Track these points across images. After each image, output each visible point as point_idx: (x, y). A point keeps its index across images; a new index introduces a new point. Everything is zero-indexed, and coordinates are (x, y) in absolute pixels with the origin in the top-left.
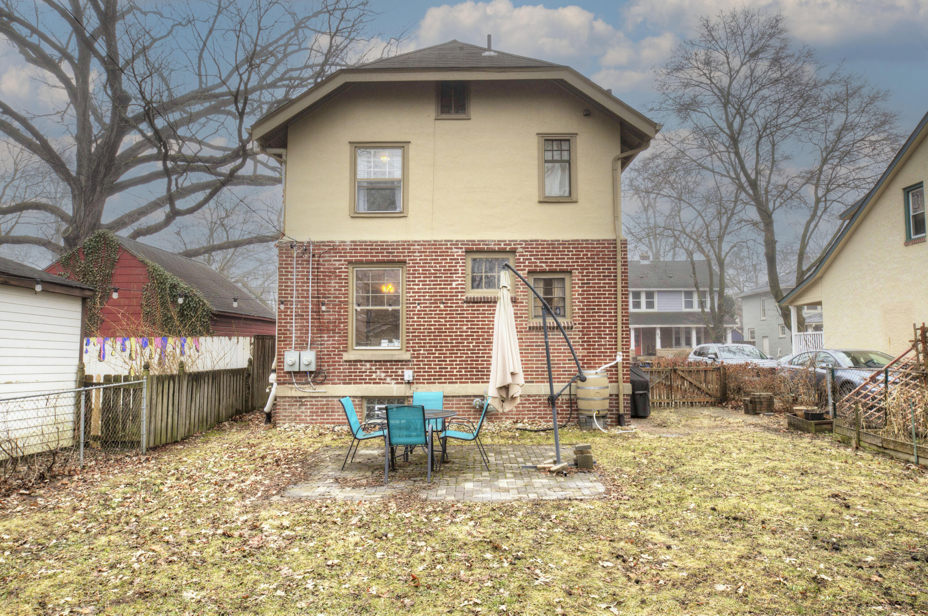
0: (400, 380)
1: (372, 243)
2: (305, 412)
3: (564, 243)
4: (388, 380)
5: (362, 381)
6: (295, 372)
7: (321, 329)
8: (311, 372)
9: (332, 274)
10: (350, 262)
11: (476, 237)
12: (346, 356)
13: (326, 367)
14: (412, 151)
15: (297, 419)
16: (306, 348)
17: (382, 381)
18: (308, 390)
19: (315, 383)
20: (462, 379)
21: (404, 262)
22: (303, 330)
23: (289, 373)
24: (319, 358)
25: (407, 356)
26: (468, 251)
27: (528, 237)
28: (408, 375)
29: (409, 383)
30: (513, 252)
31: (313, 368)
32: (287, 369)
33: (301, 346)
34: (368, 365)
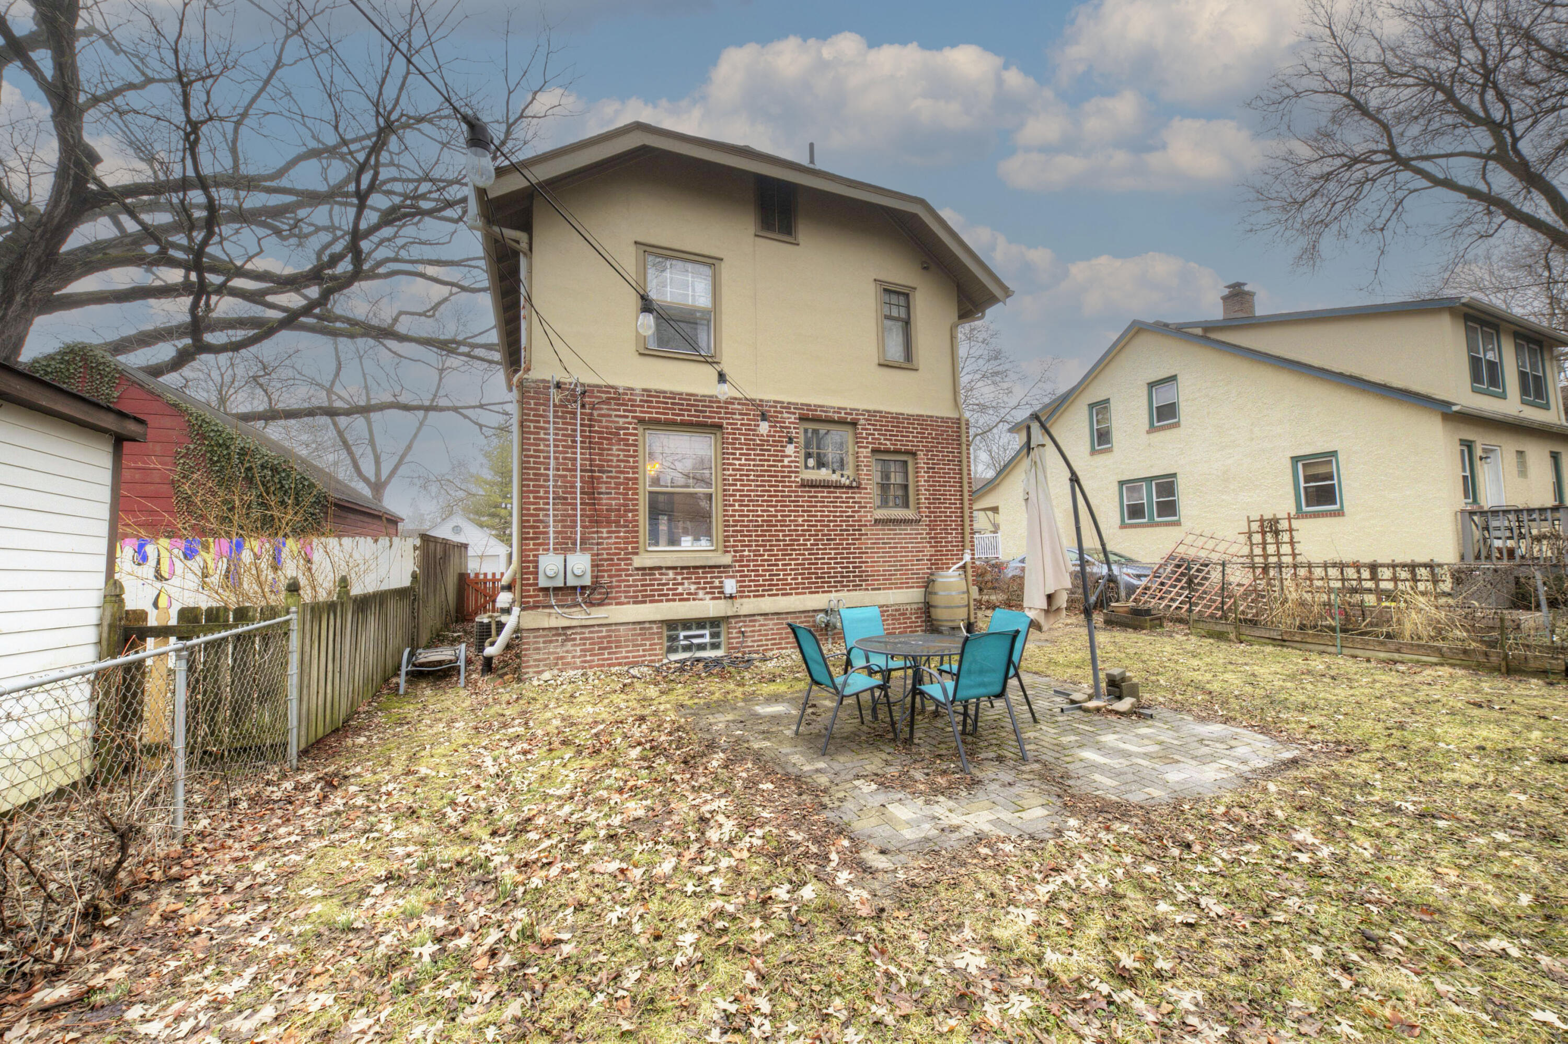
0: (720, 594)
1: (673, 395)
2: (571, 650)
3: (909, 417)
4: (701, 594)
5: (664, 597)
6: (556, 589)
7: (596, 519)
8: (583, 588)
9: (614, 435)
10: (641, 421)
11: (813, 400)
12: (638, 562)
13: (606, 580)
14: (726, 271)
15: (560, 664)
16: (574, 550)
17: (692, 596)
18: (578, 616)
19: (592, 604)
20: (798, 589)
21: (720, 427)
22: (567, 521)
23: (546, 590)
24: (595, 565)
25: (727, 559)
26: (803, 419)
27: (871, 407)
28: (730, 586)
29: (731, 597)
30: (854, 424)
31: (587, 581)
32: (543, 583)
33: (565, 546)
34: (671, 574)
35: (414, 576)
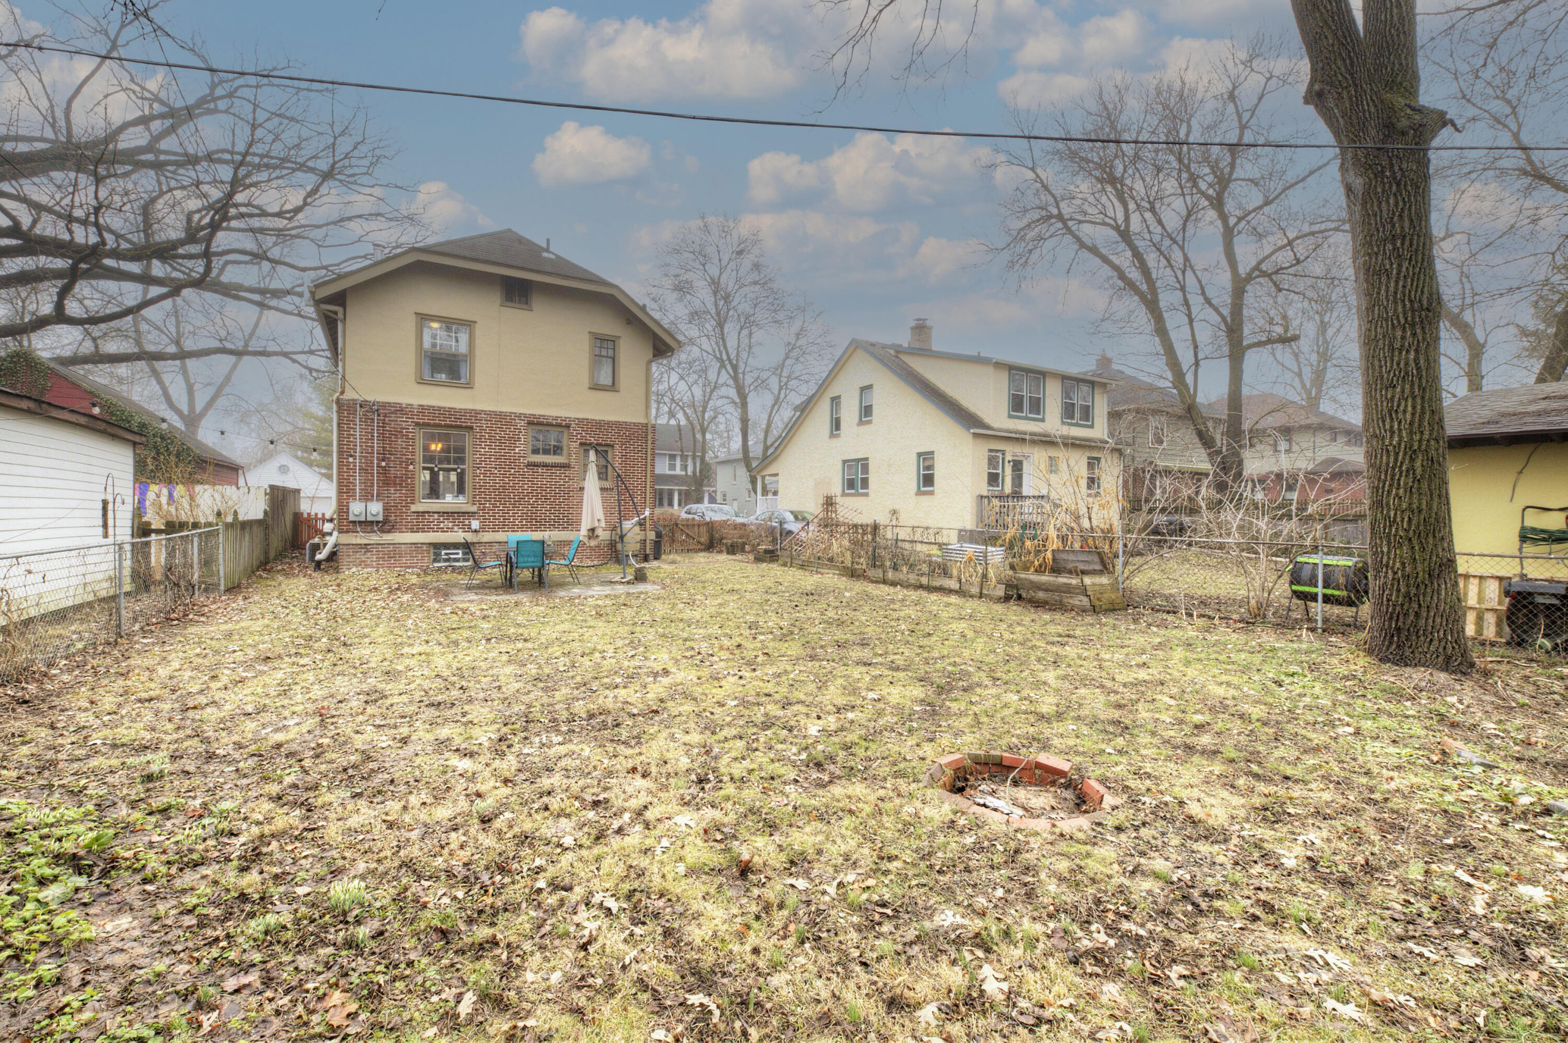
0: (469, 529)
1: (439, 409)
2: (372, 557)
3: (608, 423)
4: (456, 528)
5: (430, 530)
6: (360, 522)
7: (387, 481)
8: (378, 522)
9: (398, 433)
10: (417, 424)
11: (538, 412)
12: (414, 508)
13: (393, 518)
14: (479, 330)
15: (362, 564)
16: (372, 500)
17: (451, 530)
18: (374, 538)
19: (383, 531)
20: (522, 528)
21: (472, 428)
22: (368, 484)
23: (354, 522)
24: (386, 509)
25: (474, 509)
26: (530, 423)
27: (580, 416)
28: (475, 524)
29: (476, 531)
30: (568, 426)
31: (380, 518)
32: (352, 518)
33: (367, 497)
34: (436, 516)
35: (266, 512)
